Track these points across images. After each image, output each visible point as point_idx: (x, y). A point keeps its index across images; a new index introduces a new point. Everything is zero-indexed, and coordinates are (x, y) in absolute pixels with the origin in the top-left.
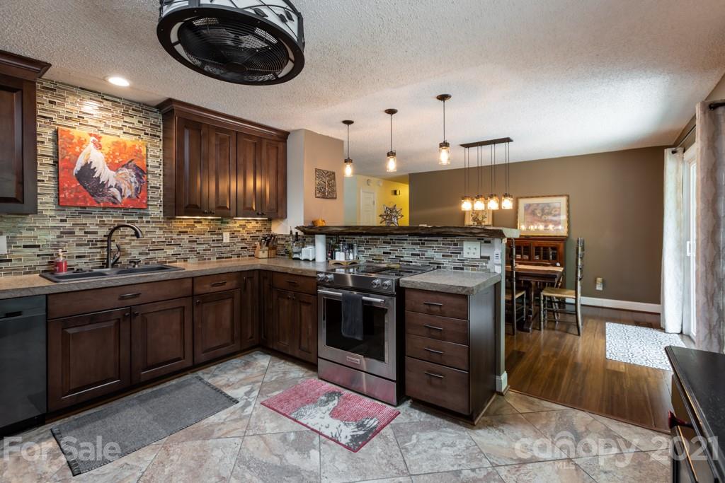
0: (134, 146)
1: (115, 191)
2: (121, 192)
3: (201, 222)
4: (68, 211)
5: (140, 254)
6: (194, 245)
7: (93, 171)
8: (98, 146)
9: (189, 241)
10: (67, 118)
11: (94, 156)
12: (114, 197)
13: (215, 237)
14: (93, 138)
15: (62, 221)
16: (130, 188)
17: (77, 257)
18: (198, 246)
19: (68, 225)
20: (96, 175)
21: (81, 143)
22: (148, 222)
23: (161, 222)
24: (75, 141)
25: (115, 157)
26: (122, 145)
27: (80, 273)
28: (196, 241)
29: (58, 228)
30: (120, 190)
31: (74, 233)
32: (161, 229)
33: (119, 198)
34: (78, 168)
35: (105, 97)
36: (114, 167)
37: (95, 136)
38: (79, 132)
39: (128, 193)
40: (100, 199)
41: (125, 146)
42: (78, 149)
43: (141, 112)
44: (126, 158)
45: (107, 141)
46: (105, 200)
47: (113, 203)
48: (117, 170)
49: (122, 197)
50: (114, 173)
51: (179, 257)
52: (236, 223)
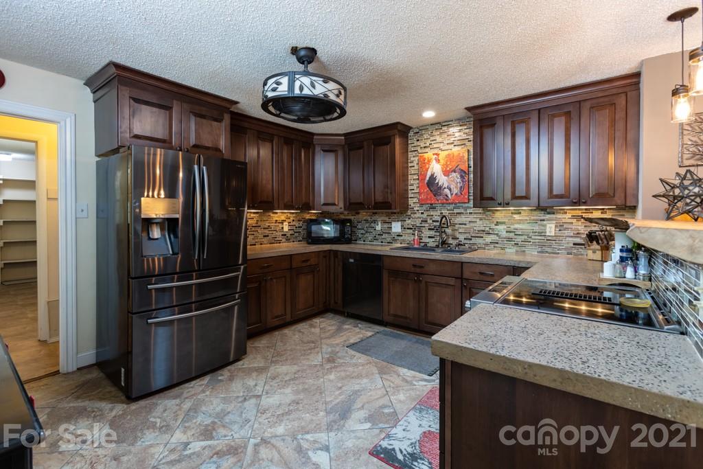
0: (459, 154)
1: (447, 191)
2: (451, 191)
3: (520, 213)
4: (425, 207)
5: (465, 239)
6: (511, 235)
7: (435, 179)
8: (438, 161)
9: (507, 232)
10: (424, 147)
11: (436, 169)
12: (446, 196)
13: (536, 228)
14: (435, 156)
15: (422, 213)
16: (456, 187)
17: (429, 237)
18: (516, 237)
19: (425, 216)
20: (437, 181)
21: (429, 161)
22: (471, 213)
23: (480, 213)
24: (426, 161)
25: (447, 166)
26: (452, 156)
27: (425, 248)
28: (514, 232)
29: (420, 218)
30: (450, 190)
31: (427, 221)
32: (481, 219)
33: (449, 196)
34: (427, 179)
35: (444, 124)
36: (446, 173)
37: (436, 154)
38: (429, 154)
39: (455, 191)
40: (438, 198)
41: (453, 156)
42: (427, 166)
43: (466, 125)
44: (454, 164)
45: (443, 155)
46: (442, 198)
47: (447, 200)
48: (448, 176)
49: (452, 194)
50: (446, 177)
51: (496, 245)
52: (566, 213)
